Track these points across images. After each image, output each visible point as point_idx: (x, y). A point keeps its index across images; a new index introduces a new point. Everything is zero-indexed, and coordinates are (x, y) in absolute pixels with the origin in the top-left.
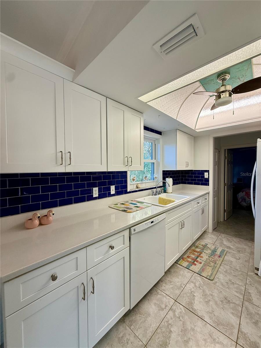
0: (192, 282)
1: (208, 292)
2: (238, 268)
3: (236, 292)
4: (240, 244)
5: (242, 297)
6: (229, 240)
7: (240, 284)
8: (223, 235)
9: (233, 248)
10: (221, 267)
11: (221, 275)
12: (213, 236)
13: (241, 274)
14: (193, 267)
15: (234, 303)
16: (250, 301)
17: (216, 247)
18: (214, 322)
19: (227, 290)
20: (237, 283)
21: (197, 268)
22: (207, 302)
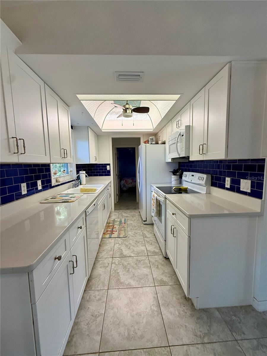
0: (117, 243)
1: (127, 244)
2: (136, 225)
3: (139, 236)
4: (132, 213)
5: (142, 237)
6: (125, 212)
7: (140, 232)
8: (121, 211)
9: (129, 216)
10: (128, 228)
11: (130, 232)
12: (116, 213)
13: (138, 227)
14: (113, 236)
15: (141, 241)
16: (146, 237)
17: (120, 219)
18: (136, 254)
19: (136, 237)
20: (138, 232)
21: (115, 235)
22: (129, 248)
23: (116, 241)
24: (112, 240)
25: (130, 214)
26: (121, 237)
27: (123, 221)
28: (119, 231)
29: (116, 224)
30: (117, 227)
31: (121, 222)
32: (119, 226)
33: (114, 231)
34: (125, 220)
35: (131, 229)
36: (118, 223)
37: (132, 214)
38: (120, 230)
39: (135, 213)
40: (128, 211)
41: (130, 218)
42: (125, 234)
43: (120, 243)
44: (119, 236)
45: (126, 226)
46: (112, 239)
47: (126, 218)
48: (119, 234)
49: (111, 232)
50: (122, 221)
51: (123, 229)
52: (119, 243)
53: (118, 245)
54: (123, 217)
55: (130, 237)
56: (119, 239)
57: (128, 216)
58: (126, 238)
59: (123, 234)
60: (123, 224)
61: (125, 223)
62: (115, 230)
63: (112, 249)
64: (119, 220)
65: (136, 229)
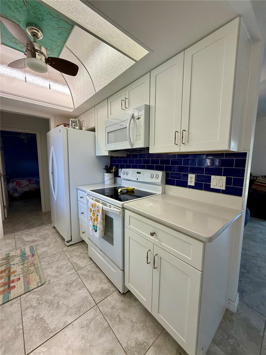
2: (54, 252)
3: (68, 271)
4: (40, 232)
6: (28, 235)
7: (66, 263)
8: (19, 233)
10: (42, 263)
11: (48, 270)
12: (8, 241)
13: (60, 255)
14: (13, 293)
15: (74, 281)
16: (80, 268)
17: (21, 250)
19: (62, 277)
20: (63, 264)
21: (19, 288)
23: (24, 304)
24: (14, 306)
25: (38, 235)
26: (32, 288)
27: (28, 253)
28: (25, 277)
29: (15, 262)
30: (17, 268)
31: (23, 255)
32: (21, 267)
33: (13, 281)
34: (31, 249)
35: (49, 264)
36: (19, 259)
37: (41, 234)
38: (26, 274)
39: (46, 232)
40: (34, 230)
41: (40, 242)
42: (40, 278)
43: (34, 304)
44: (29, 288)
45: (37, 260)
46: (12, 304)
47: (32, 244)
48: (27, 283)
49: (7, 287)
50: (25, 254)
51: (32, 269)
52: (31, 306)
53: (30, 311)
54: (25, 245)
55: (52, 281)
56: (30, 296)
57: (36, 239)
58: (43, 286)
59: (35, 280)
60: (30, 259)
61: (33, 256)
62: (16, 278)
63: (19, 330)
64: (18, 252)
65: (58, 260)
